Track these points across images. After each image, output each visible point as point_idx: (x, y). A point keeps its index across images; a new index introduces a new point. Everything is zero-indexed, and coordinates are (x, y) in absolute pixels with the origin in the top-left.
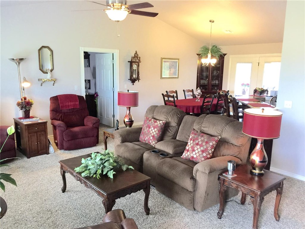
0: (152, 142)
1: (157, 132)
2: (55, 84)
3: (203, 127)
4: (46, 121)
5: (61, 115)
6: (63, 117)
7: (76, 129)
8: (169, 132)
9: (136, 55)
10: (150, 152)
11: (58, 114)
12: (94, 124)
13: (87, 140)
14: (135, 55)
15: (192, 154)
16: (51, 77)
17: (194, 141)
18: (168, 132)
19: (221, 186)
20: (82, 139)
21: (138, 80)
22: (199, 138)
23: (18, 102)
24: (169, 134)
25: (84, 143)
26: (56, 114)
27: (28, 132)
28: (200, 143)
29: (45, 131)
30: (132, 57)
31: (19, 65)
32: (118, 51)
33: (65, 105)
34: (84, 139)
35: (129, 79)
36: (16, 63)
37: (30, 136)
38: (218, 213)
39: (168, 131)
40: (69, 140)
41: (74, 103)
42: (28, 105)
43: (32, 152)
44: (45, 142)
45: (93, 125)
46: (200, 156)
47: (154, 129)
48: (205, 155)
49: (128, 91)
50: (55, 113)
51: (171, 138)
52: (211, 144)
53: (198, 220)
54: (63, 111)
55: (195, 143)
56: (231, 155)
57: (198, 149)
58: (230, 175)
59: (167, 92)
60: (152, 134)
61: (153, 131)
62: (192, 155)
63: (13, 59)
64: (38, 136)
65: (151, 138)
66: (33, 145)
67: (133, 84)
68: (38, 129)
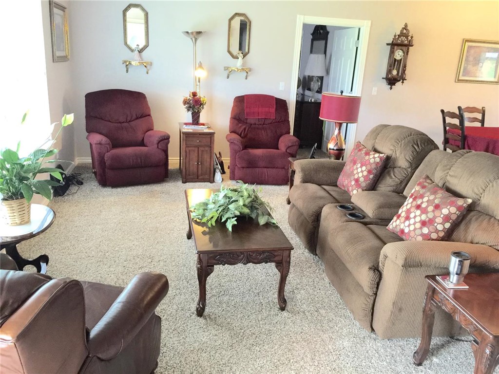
0: (352, 190)
1: (365, 173)
2: (248, 78)
3: (450, 175)
4: (213, 131)
5: (244, 126)
6: (246, 130)
7: (258, 152)
8: (391, 178)
9: (405, 31)
10: (336, 207)
11: (240, 125)
12: (289, 147)
13: (272, 172)
14: (402, 32)
15: (403, 224)
16: (244, 64)
17: (414, 199)
18: (388, 178)
19: (426, 300)
20: (265, 169)
21: (402, 81)
22: (425, 195)
23: (184, 99)
24: (391, 180)
25: (266, 177)
26: (237, 125)
27: (186, 145)
28: (424, 206)
29: (211, 147)
30: (395, 36)
31: (195, 42)
32: (369, 22)
33: (252, 111)
34: (268, 169)
35: (383, 78)
36: (192, 39)
37: (188, 151)
38: (415, 353)
39: (389, 175)
40: (243, 168)
41: (267, 109)
42: (197, 105)
43: (189, 175)
44: (208, 164)
45: (286, 150)
46: (416, 231)
47: (361, 167)
48: (425, 230)
49: (342, 92)
50: (236, 122)
51: (391, 189)
52: (445, 211)
53: (367, 352)
54: (248, 121)
55: (414, 203)
56: (490, 246)
57: (417, 216)
58: (452, 283)
59: (459, 108)
60: (356, 177)
61: (359, 170)
62: (402, 226)
63: (187, 32)
64: (200, 152)
65: (353, 183)
66: (191, 165)
67: (391, 88)
68: (199, 141)
